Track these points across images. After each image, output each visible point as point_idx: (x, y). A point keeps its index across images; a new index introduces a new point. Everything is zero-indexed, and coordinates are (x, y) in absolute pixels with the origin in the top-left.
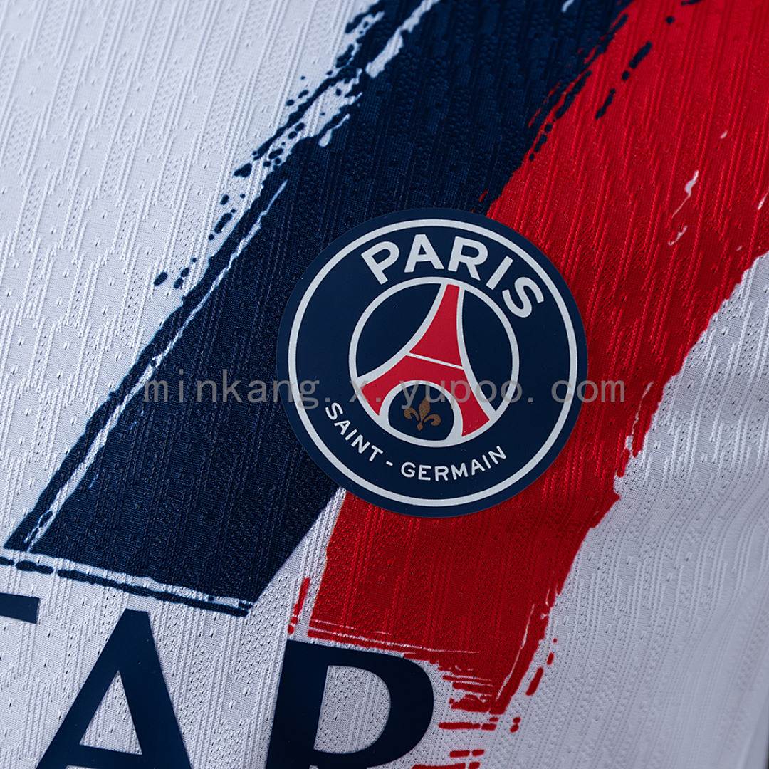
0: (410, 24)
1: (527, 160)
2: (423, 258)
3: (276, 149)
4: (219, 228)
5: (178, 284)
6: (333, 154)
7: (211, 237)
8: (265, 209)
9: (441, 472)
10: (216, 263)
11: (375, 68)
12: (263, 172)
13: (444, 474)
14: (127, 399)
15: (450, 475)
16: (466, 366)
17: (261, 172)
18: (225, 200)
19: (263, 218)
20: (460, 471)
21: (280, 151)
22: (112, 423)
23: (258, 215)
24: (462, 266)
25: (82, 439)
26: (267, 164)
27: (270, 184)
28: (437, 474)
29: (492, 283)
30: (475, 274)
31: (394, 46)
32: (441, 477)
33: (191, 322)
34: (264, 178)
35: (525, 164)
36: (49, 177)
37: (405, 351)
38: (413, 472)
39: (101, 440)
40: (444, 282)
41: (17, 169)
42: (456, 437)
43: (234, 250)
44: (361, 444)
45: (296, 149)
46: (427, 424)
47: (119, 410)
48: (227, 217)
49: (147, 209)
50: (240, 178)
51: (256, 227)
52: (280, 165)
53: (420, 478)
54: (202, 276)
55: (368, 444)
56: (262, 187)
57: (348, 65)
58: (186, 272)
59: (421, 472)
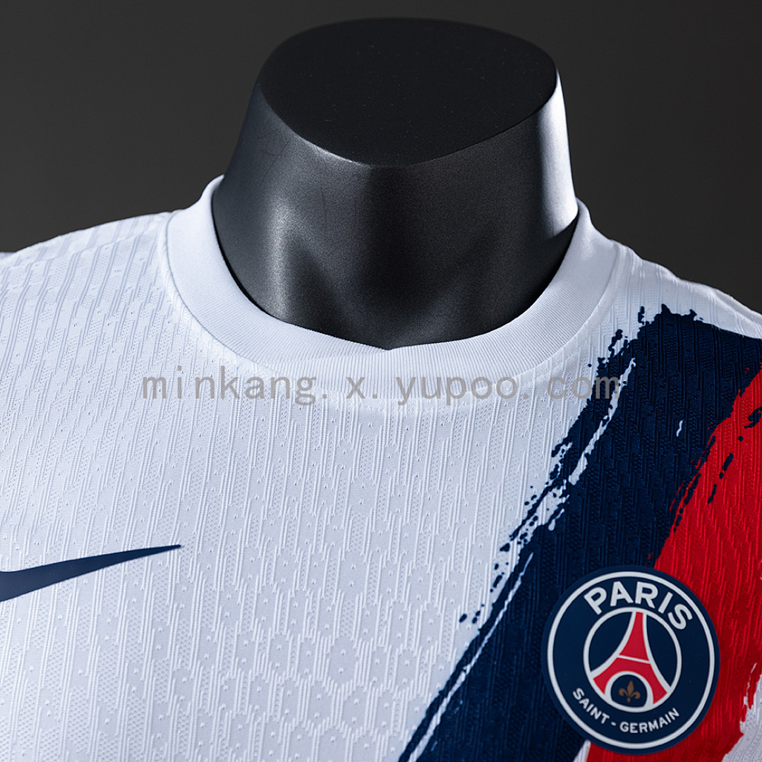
0: (589, 449)
1: (672, 532)
2: (620, 597)
3: (523, 533)
4: (495, 585)
5: (475, 621)
6: (558, 535)
7: (491, 591)
8: (522, 571)
9: (643, 727)
10: (497, 606)
11: (574, 478)
12: (517, 548)
13: (645, 728)
14: (450, 694)
15: (648, 728)
16: (651, 661)
17: (516, 549)
18: (497, 567)
19: (522, 577)
20: (653, 725)
21: (526, 534)
22: (442, 709)
23: (518, 575)
24: (644, 600)
25: (424, 721)
26: (519, 543)
27: (523, 555)
28: (641, 729)
29: (662, 609)
30: (651, 605)
31: (582, 464)
32: (643, 730)
33: (486, 645)
34: (519, 552)
35: (672, 534)
36: (381, 557)
37: (616, 655)
38: (627, 728)
39: (436, 720)
40: (634, 610)
41: (360, 552)
42: (650, 705)
43: (506, 598)
44: (596, 713)
45: (535, 532)
46: (633, 699)
47: (446, 701)
48: (499, 578)
49: (448, 574)
50: (504, 553)
51: (518, 583)
52: (527, 543)
53: (632, 731)
54: (489, 615)
55: (600, 713)
56: (518, 558)
57: (557, 478)
58: (478, 613)
59: (632, 728)
